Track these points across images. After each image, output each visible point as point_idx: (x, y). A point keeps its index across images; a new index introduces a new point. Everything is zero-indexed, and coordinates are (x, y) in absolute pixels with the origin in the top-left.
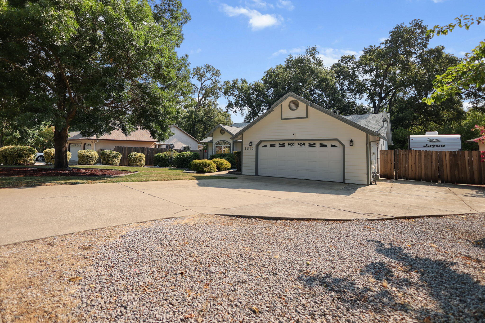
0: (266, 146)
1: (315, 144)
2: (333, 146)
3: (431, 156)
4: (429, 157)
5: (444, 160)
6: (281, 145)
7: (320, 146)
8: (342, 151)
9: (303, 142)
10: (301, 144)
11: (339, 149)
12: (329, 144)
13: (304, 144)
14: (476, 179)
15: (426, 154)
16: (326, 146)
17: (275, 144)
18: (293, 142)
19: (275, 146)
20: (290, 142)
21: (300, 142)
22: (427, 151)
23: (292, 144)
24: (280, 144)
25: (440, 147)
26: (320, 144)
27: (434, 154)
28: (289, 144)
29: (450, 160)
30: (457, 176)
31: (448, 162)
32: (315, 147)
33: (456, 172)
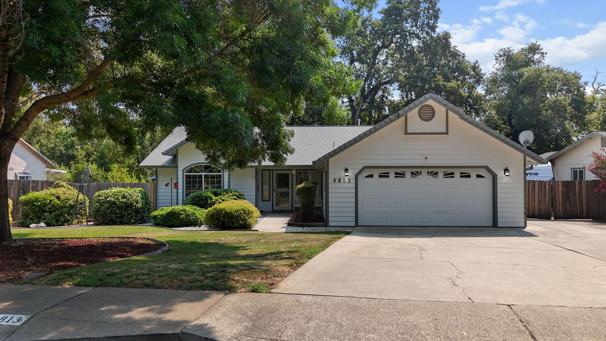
0: (371, 176)
1: (453, 173)
2: (478, 176)
3: (545, 186)
4: (543, 188)
5: (557, 192)
6: (399, 175)
7: (461, 177)
8: (491, 184)
9: (435, 170)
10: (432, 172)
11: (487, 181)
12: (473, 173)
13: (437, 173)
14: (585, 214)
15: (540, 184)
16: (469, 176)
17: (388, 173)
18: (418, 170)
19: (388, 177)
20: (414, 170)
21: (430, 170)
22: (540, 181)
23: (417, 172)
24: (396, 173)
25: (534, 176)
26: (461, 173)
27: (547, 185)
28: (412, 173)
29: (562, 191)
30: (568, 210)
31: (560, 193)
32: (453, 177)
33: (568, 206)
